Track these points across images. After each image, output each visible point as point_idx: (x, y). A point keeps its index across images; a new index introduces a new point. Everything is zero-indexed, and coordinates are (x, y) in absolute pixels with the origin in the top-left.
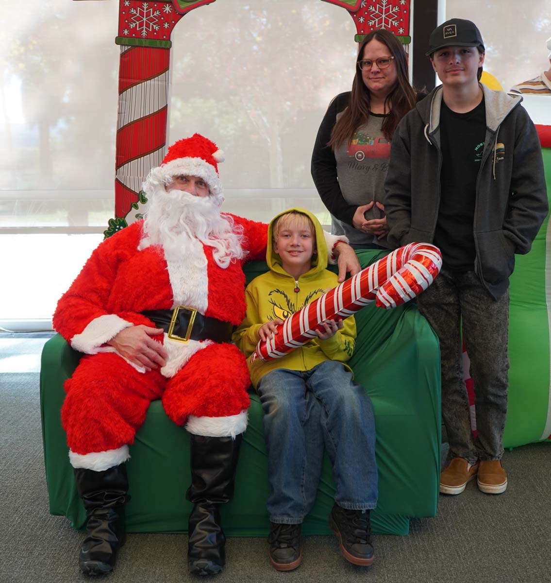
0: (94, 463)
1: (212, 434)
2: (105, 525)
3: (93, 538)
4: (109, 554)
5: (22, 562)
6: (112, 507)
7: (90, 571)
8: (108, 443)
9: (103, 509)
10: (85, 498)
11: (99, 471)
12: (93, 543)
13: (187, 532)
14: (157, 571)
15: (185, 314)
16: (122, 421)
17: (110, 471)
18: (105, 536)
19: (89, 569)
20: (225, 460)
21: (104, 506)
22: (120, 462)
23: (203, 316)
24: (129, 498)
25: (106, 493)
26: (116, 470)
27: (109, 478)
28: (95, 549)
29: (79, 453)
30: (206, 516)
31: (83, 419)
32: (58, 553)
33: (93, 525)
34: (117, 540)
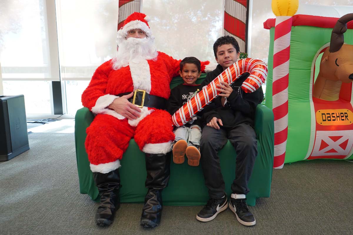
0: (102, 169)
1: (153, 152)
2: (108, 200)
3: (102, 206)
4: (109, 215)
5: (64, 218)
6: (113, 191)
7: (100, 223)
8: (109, 159)
9: (107, 192)
10: (99, 187)
11: (105, 173)
12: (102, 209)
13: (144, 203)
14: (131, 224)
15: (140, 94)
16: (116, 147)
17: (110, 173)
18: (109, 206)
19: (99, 222)
20: (162, 165)
21: (108, 191)
22: (115, 169)
23: (149, 94)
24: (120, 186)
25: (109, 184)
26: (114, 173)
27: (110, 177)
28: (103, 213)
29: (95, 164)
30: (154, 196)
31: (95, 147)
32: (83, 213)
33: (103, 200)
34: (114, 207)
